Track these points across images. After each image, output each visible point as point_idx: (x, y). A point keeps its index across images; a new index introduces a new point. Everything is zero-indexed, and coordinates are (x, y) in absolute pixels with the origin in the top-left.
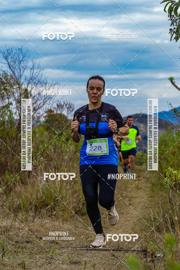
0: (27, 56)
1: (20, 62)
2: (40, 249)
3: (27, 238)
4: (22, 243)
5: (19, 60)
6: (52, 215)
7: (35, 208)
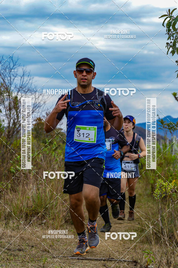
0: (18, 65)
1: (10, 70)
2: (32, 257)
3: (19, 245)
4: (14, 251)
5: (10, 69)
6: (42, 223)
7: (26, 216)
